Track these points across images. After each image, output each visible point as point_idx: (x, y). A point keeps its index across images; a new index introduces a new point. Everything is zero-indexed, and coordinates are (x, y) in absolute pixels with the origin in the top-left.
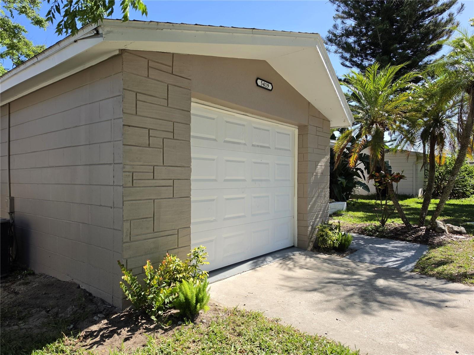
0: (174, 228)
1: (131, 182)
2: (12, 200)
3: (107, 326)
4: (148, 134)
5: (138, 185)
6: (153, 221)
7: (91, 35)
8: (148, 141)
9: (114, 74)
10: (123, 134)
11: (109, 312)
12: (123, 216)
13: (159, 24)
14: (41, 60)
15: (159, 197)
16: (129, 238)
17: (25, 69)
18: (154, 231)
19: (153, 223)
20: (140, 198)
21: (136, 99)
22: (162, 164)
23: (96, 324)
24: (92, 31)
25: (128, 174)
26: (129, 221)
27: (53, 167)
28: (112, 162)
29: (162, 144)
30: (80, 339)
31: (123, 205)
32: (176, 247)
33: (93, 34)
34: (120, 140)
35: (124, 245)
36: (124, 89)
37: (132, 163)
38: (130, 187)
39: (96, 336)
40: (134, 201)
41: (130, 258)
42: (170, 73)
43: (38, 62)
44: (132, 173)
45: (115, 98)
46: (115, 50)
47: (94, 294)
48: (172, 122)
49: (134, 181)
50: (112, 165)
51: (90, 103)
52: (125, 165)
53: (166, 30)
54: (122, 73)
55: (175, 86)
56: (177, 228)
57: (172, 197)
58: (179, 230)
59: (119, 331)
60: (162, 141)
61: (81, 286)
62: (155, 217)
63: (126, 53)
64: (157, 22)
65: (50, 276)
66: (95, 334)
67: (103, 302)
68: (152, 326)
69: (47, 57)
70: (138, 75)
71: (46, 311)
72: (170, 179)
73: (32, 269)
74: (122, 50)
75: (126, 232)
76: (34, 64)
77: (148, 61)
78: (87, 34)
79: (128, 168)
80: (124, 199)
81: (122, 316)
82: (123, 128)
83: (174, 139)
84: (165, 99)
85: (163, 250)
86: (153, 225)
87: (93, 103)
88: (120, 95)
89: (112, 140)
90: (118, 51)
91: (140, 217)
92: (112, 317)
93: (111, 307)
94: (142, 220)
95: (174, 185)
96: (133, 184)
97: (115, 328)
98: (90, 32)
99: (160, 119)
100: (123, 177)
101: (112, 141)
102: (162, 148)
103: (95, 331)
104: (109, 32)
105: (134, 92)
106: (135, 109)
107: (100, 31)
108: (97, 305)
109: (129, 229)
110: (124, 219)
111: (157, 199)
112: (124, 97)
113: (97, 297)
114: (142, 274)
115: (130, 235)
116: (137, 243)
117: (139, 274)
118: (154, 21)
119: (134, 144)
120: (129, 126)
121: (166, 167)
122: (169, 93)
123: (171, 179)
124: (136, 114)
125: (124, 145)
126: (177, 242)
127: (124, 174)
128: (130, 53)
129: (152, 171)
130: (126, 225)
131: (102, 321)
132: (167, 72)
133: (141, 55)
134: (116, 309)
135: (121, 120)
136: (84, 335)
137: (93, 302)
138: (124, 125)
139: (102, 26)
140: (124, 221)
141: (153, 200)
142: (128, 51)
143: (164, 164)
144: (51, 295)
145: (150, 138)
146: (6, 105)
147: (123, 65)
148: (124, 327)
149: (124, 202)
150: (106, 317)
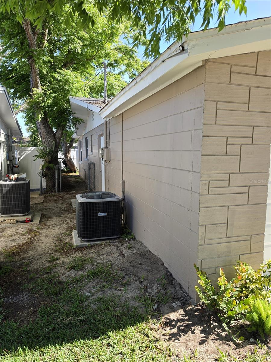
0: (247, 234)
1: (207, 190)
2: (123, 182)
3: (183, 318)
4: (226, 142)
5: (213, 193)
6: (226, 227)
7: (178, 52)
8: (225, 149)
9: (197, 86)
10: (202, 146)
11: (185, 300)
12: (199, 221)
13: (249, 23)
14: (139, 81)
15: (233, 204)
16: (204, 241)
17: (129, 90)
18: (227, 236)
19: (226, 229)
20: (214, 205)
21: (217, 108)
22: (238, 171)
23: (174, 311)
24: (178, 49)
25: (204, 182)
26: (204, 226)
27: (147, 165)
28: (191, 170)
29: (240, 151)
30: (161, 325)
31: (199, 211)
32: (249, 252)
33: (179, 51)
34: (199, 151)
35: (199, 247)
36: (205, 100)
37: (209, 172)
38: (206, 195)
39: (174, 326)
40: (208, 208)
41: (204, 259)
42: (253, 75)
43: (137, 83)
44: (208, 182)
45: (197, 110)
46: (199, 62)
47: (174, 276)
48: (251, 126)
49: (210, 189)
50: (191, 173)
51: (175, 115)
52: (202, 174)
53: (256, 28)
54: (204, 84)
55: (258, 87)
56: (251, 234)
57: (247, 203)
58: (252, 236)
59: (193, 328)
60: (240, 147)
61: (164, 264)
62: (228, 223)
63: (210, 63)
64: (246, 22)
65: (145, 245)
66: (173, 323)
67: (181, 287)
68: (223, 333)
69: (143, 79)
70: (219, 83)
71: (139, 282)
72: (245, 186)
73: (134, 235)
74: (205, 60)
75: (202, 236)
76: (134, 85)
77: (231, 66)
78: (174, 52)
79: (205, 177)
80: (201, 206)
81: (196, 311)
82: (202, 139)
83: (252, 144)
84: (246, 103)
85: (236, 254)
86: (226, 230)
87: (177, 114)
88: (201, 107)
89: (192, 149)
90: (202, 62)
91: (214, 223)
92: (188, 309)
93: (187, 295)
94: (216, 225)
95: (250, 192)
96: (209, 192)
97: (190, 323)
98: (176, 50)
99: (239, 126)
100: (200, 185)
101: (192, 151)
102: (239, 155)
103: (174, 320)
104: (194, 46)
105: (215, 101)
106: (215, 118)
107: (186, 48)
108: (176, 289)
109: (204, 233)
110: (200, 224)
111: (232, 206)
112: (205, 108)
113: (176, 280)
114: (214, 274)
115: (205, 238)
116: (210, 246)
117: (212, 274)
118: (242, 21)
119: (212, 154)
120: (208, 136)
121: (242, 174)
122: (250, 96)
123: (247, 186)
124: (216, 123)
125: (202, 155)
126: (249, 248)
127: (201, 182)
128: (213, 62)
129: (228, 179)
130: (202, 230)
131: (179, 311)
132: (250, 74)
133: (224, 62)
134: (191, 300)
135: (201, 131)
136: (165, 321)
137: (173, 284)
138: (203, 136)
139: (188, 41)
140: (200, 226)
141: (227, 207)
142: (211, 60)
143: (241, 171)
144: (143, 266)
145: (228, 146)
146: (120, 114)
147: (206, 76)
148: (197, 324)
149: (200, 209)
150: (183, 307)
